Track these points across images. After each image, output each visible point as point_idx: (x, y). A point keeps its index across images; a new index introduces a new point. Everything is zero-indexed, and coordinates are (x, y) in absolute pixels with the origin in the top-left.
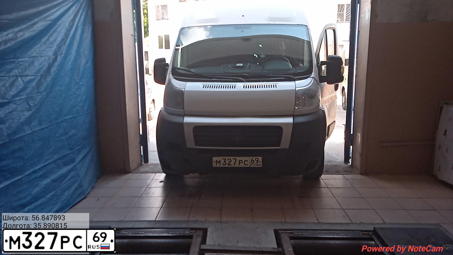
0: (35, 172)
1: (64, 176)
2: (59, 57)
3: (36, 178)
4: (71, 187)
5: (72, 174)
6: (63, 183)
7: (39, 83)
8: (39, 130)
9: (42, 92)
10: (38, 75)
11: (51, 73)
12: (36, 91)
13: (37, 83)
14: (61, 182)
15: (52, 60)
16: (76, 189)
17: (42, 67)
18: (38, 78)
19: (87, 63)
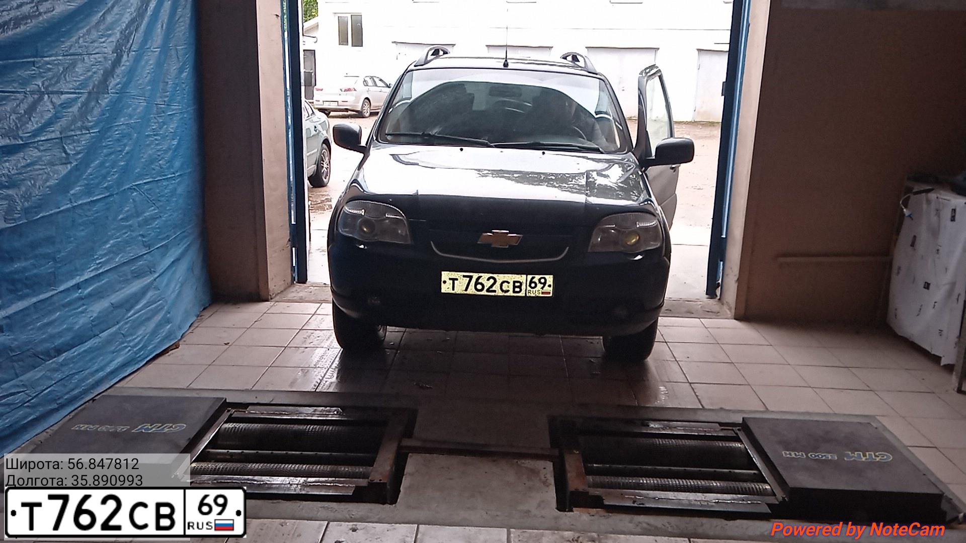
0: (78, 286)
1: (135, 298)
2: (125, 57)
3: (81, 299)
4: (148, 319)
5: (150, 294)
6: (132, 312)
7: (85, 110)
8: (85, 204)
9: (92, 127)
10: (82, 91)
11: (110, 88)
12: (79, 124)
13: (80, 108)
14: (128, 310)
15: (110, 62)
16: (160, 325)
17: (91, 77)
18: (83, 99)
19: (181, 71)
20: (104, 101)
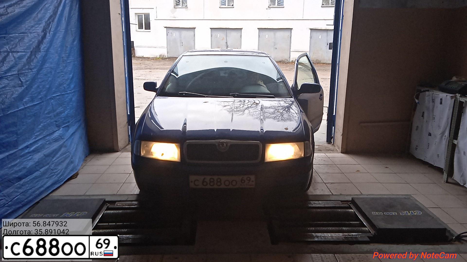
0: (27, 147)
1: (56, 152)
2: (48, 34)
3: (29, 153)
4: (63, 162)
5: (63, 150)
6: (55, 158)
7: (30, 60)
8: (31, 106)
9: (33, 69)
10: (28, 51)
11: (41, 50)
12: (27, 67)
13: (27, 59)
15: (41, 37)
17: (32, 44)
18: (28, 55)
19: (74, 40)
20: (39, 56)
